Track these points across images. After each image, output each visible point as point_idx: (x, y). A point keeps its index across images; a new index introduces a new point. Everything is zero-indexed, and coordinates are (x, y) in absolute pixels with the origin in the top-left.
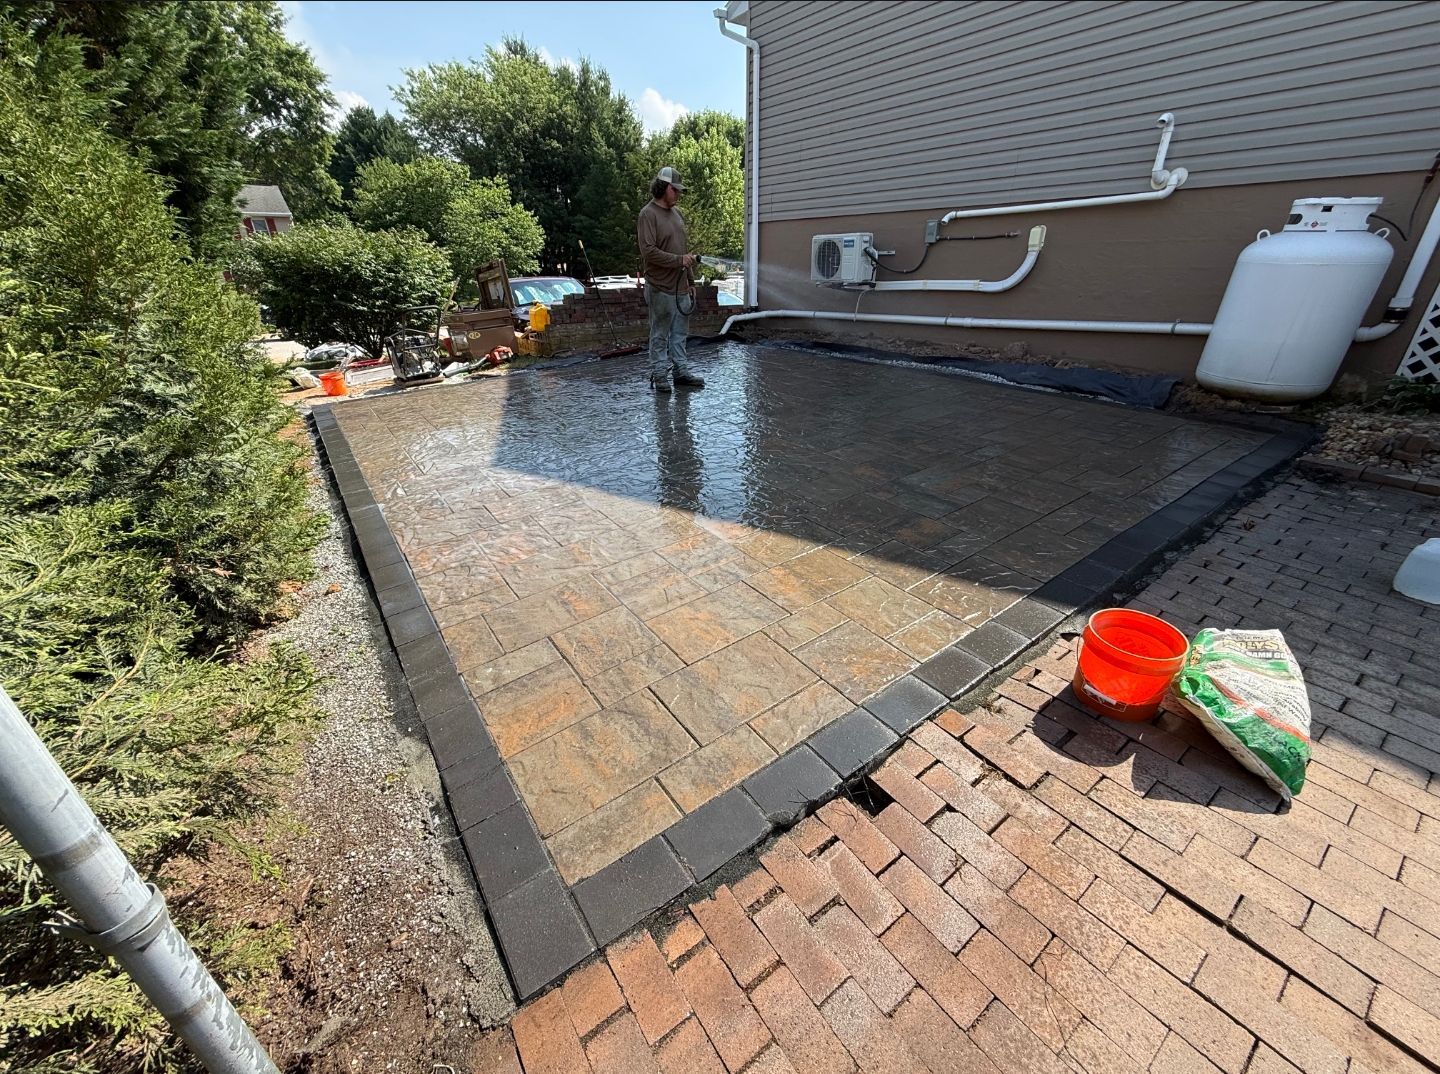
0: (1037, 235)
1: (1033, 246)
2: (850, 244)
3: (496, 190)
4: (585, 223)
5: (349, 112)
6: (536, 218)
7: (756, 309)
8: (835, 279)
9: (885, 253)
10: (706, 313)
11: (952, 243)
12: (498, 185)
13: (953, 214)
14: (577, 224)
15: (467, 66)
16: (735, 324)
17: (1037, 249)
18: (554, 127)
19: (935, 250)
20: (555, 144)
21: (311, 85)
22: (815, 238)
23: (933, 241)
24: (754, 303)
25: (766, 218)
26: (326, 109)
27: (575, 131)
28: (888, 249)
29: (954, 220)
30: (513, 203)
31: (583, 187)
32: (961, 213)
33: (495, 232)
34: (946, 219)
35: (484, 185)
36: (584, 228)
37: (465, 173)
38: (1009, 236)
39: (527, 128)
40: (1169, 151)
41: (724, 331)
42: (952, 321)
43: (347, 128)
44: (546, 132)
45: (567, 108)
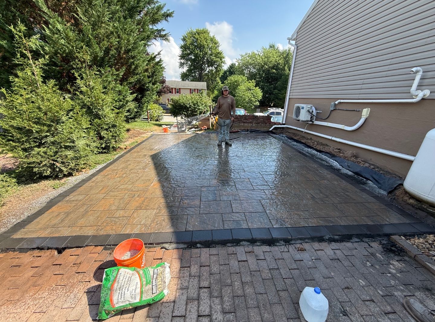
0: (366, 112)
1: (364, 115)
2: (303, 108)
3: (252, 83)
4: (277, 92)
5: (230, 64)
6: (261, 91)
7: (284, 124)
8: (298, 119)
9: (319, 112)
10: (266, 123)
11: (339, 111)
12: (253, 82)
13: (339, 101)
14: (274, 92)
15: (256, 52)
16: (275, 128)
17: (365, 117)
18: (276, 67)
19: (333, 113)
20: (274, 71)
21: (221, 60)
22: (295, 105)
23: (332, 109)
24: (284, 122)
25: (291, 97)
26: (223, 64)
27: (281, 67)
28: (320, 111)
29: (340, 103)
30: (256, 87)
31: (279, 82)
32: (342, 101)
33: (249, 95)
34: (337, 102)
35: (249, 82)
36: (276, 93)
37: (245, 79)
38: (356, 111)
39: (267, 67)
40: (419, 83)
41: (271, 129)
42: (334, 139)
43: (229, 68)
44: (273, 68)
45: (280, 61)
